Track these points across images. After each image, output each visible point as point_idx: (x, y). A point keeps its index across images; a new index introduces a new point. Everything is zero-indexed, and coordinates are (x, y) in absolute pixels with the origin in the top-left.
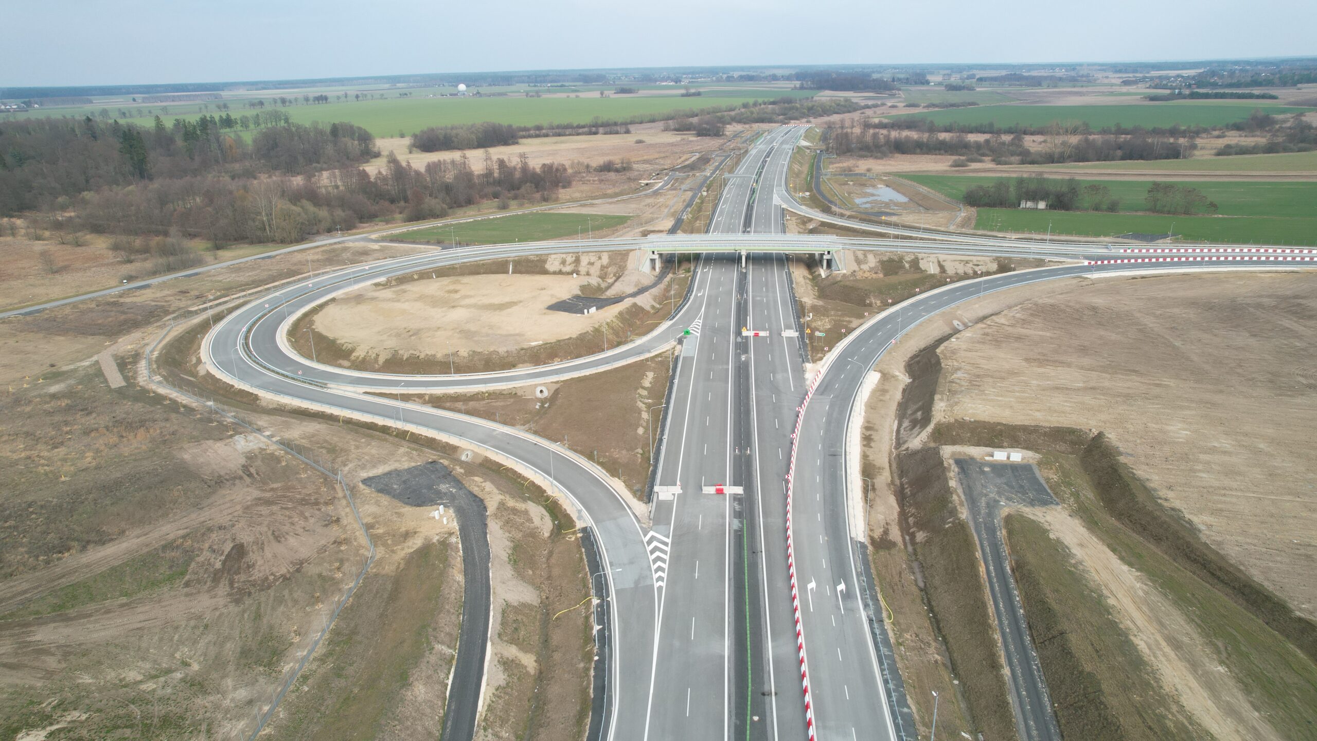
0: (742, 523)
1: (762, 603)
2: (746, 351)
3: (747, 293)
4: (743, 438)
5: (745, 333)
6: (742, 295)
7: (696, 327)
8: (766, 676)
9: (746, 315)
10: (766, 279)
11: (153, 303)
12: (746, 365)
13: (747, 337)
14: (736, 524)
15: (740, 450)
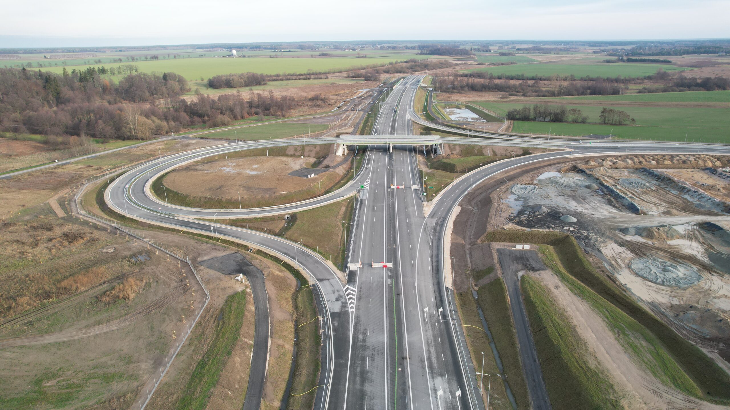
0: (392, 281)
1: (402, 318)
2: (393, 196)
3: (393, 166)
4: (392, 239)
5: (392, 187)
6: (390, 167)
7: (367, 185)
8: (404, 350)
9: (393, 177)
10: (403, 159)
11: (74, 172)
12: (393, 204)
13: (393, 189)
14: (389, 282)
15: (390, 246)
